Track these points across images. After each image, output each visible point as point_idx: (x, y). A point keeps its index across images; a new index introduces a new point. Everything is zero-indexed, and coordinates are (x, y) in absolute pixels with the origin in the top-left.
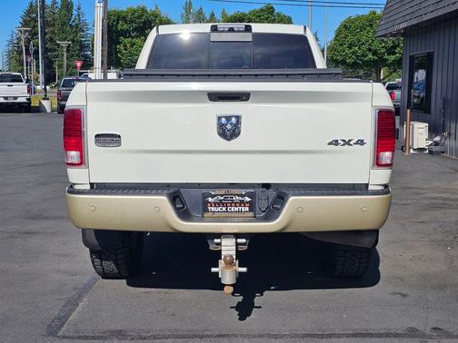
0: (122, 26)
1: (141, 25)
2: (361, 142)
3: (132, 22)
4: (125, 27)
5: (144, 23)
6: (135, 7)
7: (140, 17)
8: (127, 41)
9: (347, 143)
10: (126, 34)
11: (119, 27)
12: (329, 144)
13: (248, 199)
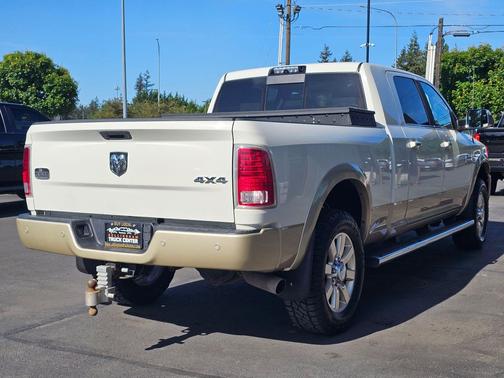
0: (459, 69)
1: (482, 66)
2: (222, 180)
3: (471, 63)
4: (463, 69)
5: (486, 64)
6: (477, 47)
7: (481, 58)
8: (464, 85)
9: (211, 180)
10: (463, 77)
11: (456, 71)
12: (196, 181)
13: (137, 232)
